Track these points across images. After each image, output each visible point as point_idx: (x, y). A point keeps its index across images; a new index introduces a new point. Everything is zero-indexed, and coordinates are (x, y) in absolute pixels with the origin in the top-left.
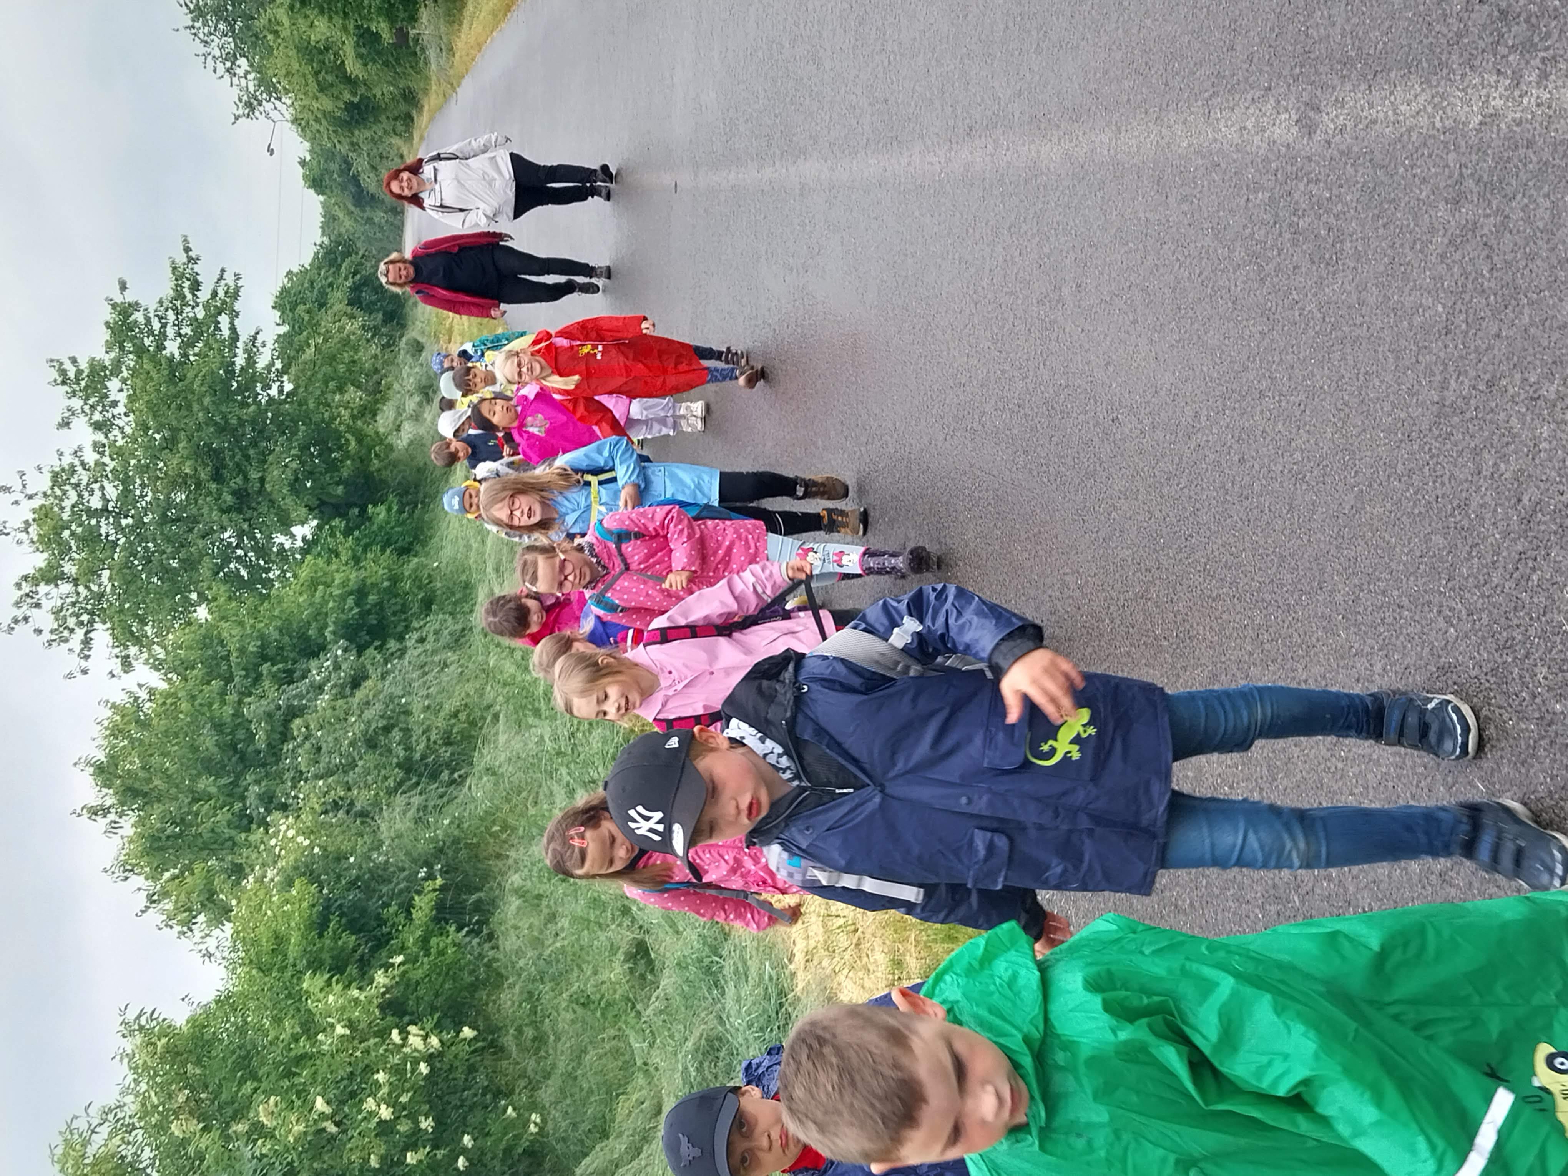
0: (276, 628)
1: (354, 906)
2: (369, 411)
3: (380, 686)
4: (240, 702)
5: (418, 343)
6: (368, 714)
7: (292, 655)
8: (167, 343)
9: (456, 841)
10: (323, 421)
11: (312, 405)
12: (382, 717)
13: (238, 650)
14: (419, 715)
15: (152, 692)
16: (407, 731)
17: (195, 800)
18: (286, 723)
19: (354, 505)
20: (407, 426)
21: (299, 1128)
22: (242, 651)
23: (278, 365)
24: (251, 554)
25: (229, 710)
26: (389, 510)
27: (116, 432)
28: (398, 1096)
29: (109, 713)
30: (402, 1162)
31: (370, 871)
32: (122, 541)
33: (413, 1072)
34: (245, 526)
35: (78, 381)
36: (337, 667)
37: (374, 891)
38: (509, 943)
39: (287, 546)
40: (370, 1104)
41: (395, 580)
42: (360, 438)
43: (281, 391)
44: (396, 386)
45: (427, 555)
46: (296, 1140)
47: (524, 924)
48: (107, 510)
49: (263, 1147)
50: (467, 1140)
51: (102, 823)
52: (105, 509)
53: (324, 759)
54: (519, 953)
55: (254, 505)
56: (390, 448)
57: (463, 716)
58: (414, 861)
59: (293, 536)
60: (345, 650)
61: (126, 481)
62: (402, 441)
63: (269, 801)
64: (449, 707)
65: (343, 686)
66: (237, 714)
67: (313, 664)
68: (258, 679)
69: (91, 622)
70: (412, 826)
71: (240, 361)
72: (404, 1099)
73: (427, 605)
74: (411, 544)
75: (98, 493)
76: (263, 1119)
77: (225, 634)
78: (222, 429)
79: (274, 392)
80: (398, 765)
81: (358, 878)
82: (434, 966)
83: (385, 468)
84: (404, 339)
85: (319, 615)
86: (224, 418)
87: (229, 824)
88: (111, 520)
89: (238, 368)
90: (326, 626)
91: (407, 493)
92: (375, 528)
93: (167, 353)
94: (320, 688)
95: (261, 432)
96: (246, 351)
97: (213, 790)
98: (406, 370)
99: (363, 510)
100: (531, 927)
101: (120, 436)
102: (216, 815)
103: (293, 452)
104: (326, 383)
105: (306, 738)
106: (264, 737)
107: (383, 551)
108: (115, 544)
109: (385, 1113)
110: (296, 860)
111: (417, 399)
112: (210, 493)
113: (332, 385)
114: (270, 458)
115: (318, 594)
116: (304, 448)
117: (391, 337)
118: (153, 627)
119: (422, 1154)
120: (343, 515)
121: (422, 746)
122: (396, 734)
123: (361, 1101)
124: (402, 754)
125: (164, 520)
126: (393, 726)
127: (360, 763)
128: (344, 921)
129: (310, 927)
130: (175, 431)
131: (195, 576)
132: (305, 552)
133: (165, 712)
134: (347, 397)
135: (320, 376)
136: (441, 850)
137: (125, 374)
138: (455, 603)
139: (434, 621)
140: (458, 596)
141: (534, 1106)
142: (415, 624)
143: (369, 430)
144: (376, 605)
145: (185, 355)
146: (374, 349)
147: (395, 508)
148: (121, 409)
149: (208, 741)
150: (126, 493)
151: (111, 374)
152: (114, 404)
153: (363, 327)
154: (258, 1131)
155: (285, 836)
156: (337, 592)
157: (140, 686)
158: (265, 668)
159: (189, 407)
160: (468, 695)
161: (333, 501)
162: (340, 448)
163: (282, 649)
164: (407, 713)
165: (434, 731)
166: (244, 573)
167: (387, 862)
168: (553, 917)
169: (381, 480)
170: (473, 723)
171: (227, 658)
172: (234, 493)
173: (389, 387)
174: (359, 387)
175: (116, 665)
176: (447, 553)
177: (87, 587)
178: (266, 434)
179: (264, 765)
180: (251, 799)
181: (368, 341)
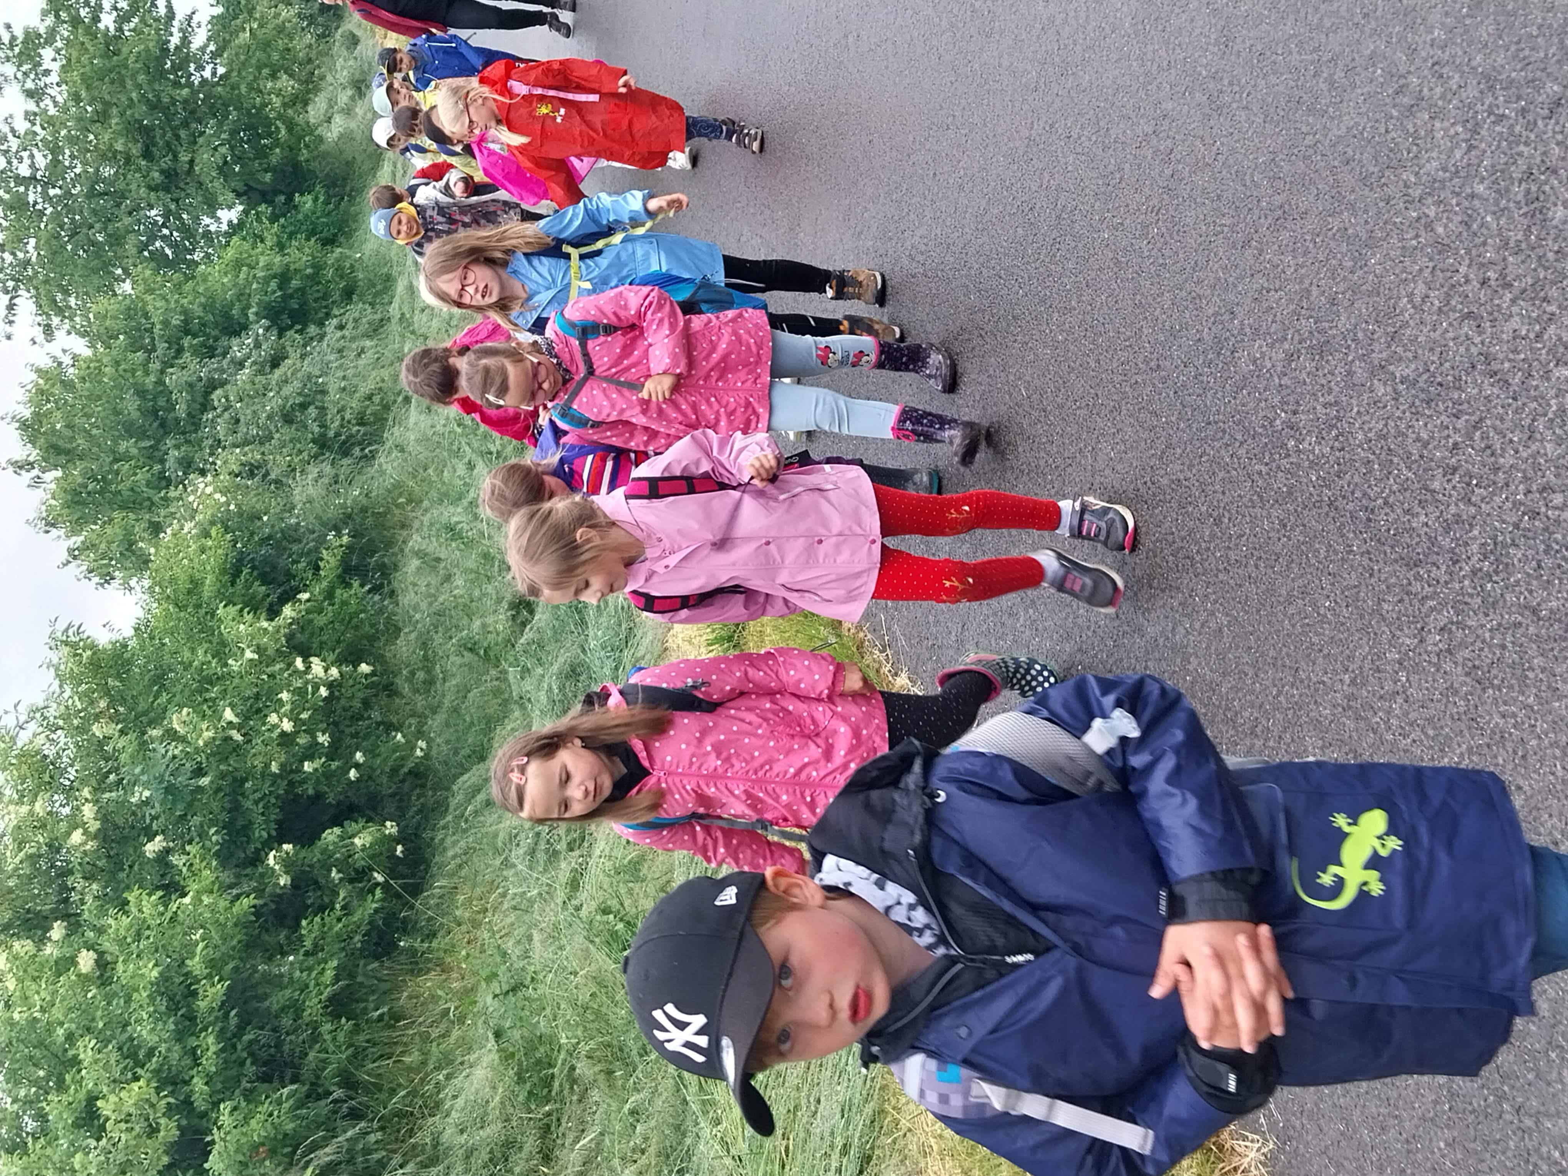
0: (201, 305)
1: (265, 560)
2: (301, 100)
3: (298, 365)
4: (162, 372)
5: (354, 36)
6: (287, 390)
7: (213, 333)
8: (103, 16)
9: (364, 510)
10: (254, 107)
11: (243, 89)
12: (299, 394)
13: (162, 323)
14: (334, 395)
15: (75, 358)
16: (323, 409)
17: (116, 460)
18: (207, 393)
19: (281, 192)
20: (338, 119)
21: (208, 734)
22: (166, 323)
23: (212, 47)
24: (175, 234)
25: (152, 378)
26: (316, 200)
27: (48, 101)
28: (299, 714)
29: (34, 376)
30: (300, 770)
31: (282, 531)
32: (49, 211)
33: (313, 694)
34: (173, 207)
35: (11, 47)
36: (258, 345)
37: (285, 549)
38: (407, 599)
39: (213, 228)
40: (273, 718)
41: (318, 267)
42: (291, 126)
43: (214, 74)
44: (329, 78)
45: (351, 248)
46: (206, 744)
47: (422, 583)
48: (35, 178)
49: (176, 749)
50: (359, 756)
51: (27, 476)
52: (33, 178)
53: (243, 429)
54: (416, 608)
55: (182, 185)
56: (320, 139)
57: (377, 399)
58: (323, 524)
59: (218, 220)
60: (267, 329)
61: (55, 150)
62: (332, 133)
63: (187, 465)
64: (365, 388)
65: (262, 365)
66: (160, 382)
67: (235, 341)
68: (180, 351)
69: (16, 289)
70: (324, 493)
71: (175, 40)
72: (304, 716)
73: (348, 294)
74: (335, 235)
75: (27, 161)
76: (176, 726)
77: (150, 308)
78: (154, 106)
79: (207, 74)
80: (314, 441)
81: (270, 537)
82: (336, 614)
83: (314, 159)
84: (340, 31)
85: (242, 296)
86: (158, 97)
87: (148, 484)
88: (39, 189)
89: (172, 46)
90: (249, 307)
91: (334, 185)
92: (300, 217)
93: (101, 26)
94: (241, 365)
95: (193, 114)
96: (181, 30)
97: (134, 451)
98: (340, 63)
99: (290, 199)
100: (428, 585)
101: (51, 105)
102: (135, 474)
103: (223, 136)
104: (259, 69)
105: (226, 410)
106: (184, 406)
107: (308, 239)
108: (41, 213)
109: (287, 726)
110: (213, 515)
111: (350, 92)
112: (139, 170)
113: (266, 71)
114: (201, 140)
115: (242, 276)
116: (234, 133)
117: (327, 27)
118: (77, 298)
119: (318, 763)
120: (270, 202)
121: (337, 423)
122: (312, 411)
123: (266, 716)
124: (317, 430)
125: (92, 194)
126: (310, 404)
127: (277, 436)
128: (255, 573)
129: (223, 572)
130: (107, 105)
131: (120, 252)
132: (229, 235)
133: (89, 375)
134: (279, 85)
135: (253, 61)
136: (349, 516)
137: (59, 44)
138: (376, 295)
139: (355, 309)
140: (379, 287)
141: (420, 734)
142: (336, 312)
143: (300, 120)
144: (298, 289)
145: (120, 29)
146: (308, 38)
147: (322, 198)
148: (54, 78)
149: (131, 405)
150: (55, 163)
151: (46, 43)
152: (47, 73)
153: (299, 15)
154: (171, 735)
155: (203, 492)
156: (261, 274)
157: (64, 351)
158: (187, 342)
159: (123, 84)
160: (383, 381)
161: (259, 187)
162: (269, 135)
163: (204, 325)
164: (324, 392)
165: (349, 411)
166: (168, 251)
167: (298, 524)
168: (448, 578)
169: (309, 170)
170: (386, 407)
171: (150, 331)
172: (162, 172)
173: (322, 78)
174: (291, 76)
175: (38, 333)
176: (369, 247)
177: (13, 254)
178: (198, 115)
179: (184, 433)
180: (170, 463)
181: (303, 29)
